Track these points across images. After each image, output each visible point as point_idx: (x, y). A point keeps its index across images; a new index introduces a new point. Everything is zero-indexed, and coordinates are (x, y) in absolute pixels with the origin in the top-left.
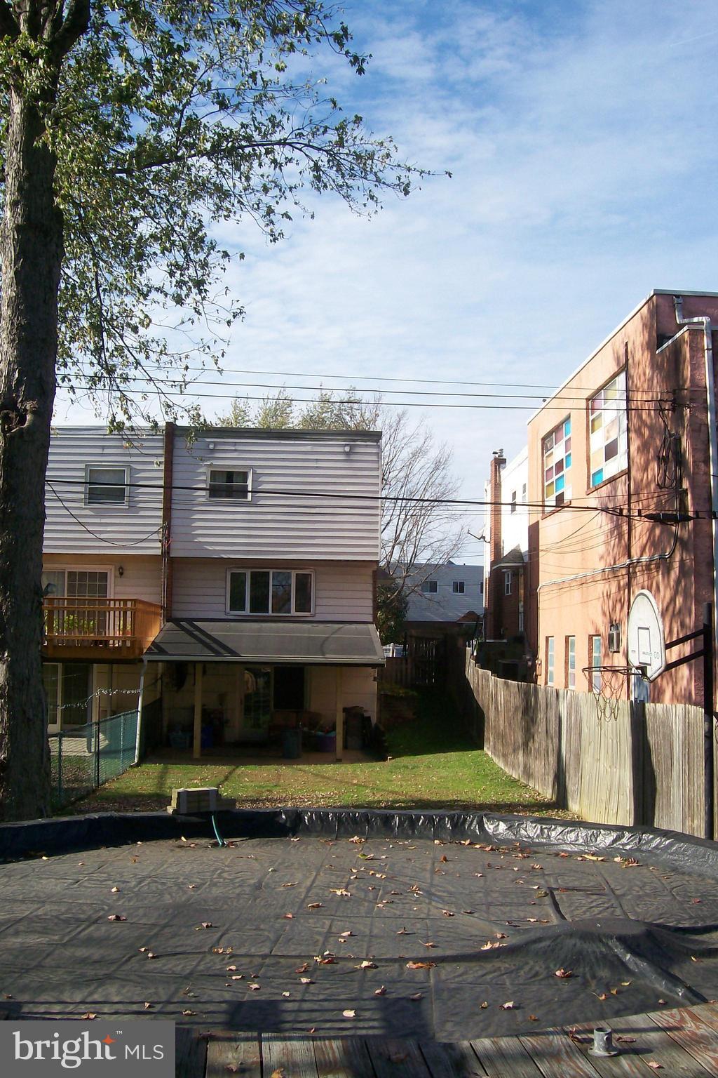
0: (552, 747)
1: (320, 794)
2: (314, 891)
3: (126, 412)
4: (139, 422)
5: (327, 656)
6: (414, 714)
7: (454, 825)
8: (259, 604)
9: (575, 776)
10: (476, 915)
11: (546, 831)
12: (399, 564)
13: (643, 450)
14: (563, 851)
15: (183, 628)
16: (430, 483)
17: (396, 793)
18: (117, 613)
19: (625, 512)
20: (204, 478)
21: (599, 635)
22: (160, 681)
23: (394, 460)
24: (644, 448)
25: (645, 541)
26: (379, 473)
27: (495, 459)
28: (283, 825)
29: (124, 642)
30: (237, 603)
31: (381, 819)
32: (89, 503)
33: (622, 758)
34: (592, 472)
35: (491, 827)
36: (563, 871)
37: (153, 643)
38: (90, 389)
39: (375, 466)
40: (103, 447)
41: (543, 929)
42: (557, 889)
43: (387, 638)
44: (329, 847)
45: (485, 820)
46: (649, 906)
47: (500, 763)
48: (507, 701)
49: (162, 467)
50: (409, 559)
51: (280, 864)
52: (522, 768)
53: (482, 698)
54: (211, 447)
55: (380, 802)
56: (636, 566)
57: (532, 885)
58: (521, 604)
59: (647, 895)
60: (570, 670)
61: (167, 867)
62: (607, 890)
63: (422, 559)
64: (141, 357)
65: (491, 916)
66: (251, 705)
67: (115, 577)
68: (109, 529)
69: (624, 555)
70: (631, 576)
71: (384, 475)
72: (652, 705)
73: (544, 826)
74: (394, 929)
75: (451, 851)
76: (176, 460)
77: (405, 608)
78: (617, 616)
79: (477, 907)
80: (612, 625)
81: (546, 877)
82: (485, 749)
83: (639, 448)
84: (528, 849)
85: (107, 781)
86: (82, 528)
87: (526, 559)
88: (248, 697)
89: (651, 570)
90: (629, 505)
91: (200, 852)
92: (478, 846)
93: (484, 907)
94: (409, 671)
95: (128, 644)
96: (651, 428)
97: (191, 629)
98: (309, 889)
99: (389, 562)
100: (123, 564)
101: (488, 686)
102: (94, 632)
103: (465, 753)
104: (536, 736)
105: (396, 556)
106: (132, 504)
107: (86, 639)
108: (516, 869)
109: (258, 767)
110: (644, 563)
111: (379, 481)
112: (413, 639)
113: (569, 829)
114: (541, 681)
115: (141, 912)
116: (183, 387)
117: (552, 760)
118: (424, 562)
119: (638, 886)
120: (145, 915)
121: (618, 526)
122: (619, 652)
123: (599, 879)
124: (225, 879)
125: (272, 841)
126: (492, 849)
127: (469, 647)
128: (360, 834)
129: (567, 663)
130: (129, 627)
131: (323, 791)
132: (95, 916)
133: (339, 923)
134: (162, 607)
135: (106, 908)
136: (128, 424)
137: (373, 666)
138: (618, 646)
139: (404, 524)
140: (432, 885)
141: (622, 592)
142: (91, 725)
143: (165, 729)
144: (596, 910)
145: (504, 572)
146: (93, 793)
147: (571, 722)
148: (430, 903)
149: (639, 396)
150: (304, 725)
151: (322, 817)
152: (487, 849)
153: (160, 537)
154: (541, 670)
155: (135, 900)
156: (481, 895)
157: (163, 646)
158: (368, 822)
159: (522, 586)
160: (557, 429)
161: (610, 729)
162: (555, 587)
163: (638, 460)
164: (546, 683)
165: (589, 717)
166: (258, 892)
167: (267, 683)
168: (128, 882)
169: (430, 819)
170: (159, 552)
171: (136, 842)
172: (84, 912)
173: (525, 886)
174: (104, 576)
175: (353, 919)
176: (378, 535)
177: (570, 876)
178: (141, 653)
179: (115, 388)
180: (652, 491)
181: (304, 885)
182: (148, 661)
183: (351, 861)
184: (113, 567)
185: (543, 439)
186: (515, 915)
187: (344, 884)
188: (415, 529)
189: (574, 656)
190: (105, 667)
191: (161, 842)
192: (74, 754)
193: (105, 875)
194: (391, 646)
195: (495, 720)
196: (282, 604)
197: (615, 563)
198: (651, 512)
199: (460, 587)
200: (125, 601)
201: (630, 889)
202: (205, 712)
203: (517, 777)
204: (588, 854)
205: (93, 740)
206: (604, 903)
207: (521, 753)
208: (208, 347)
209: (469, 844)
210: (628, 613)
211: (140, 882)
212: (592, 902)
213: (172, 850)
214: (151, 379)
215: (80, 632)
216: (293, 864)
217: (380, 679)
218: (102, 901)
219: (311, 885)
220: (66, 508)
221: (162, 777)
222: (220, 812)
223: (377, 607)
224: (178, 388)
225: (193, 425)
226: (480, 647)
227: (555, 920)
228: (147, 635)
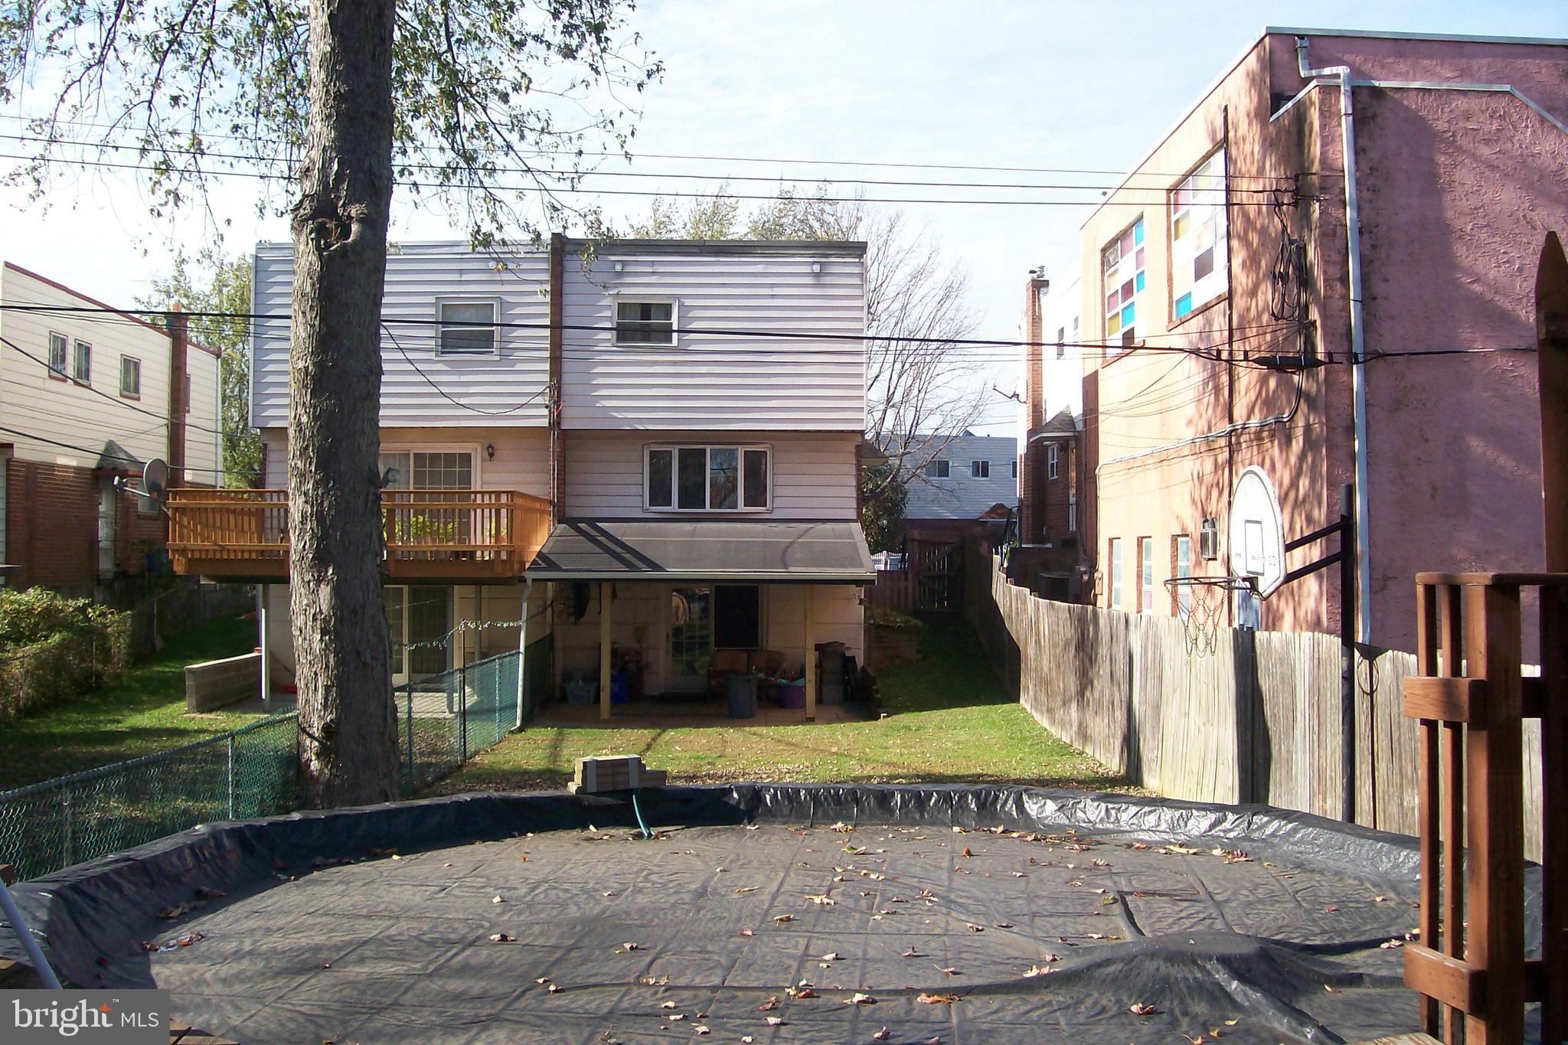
0: (1119, 696)
1: (784, 768)
2: (782, 898)
3: (494, 218)
4: (514, 233)
5: (792, 569)
6: (919, 652)
7: (981, 806)
8: (692, 496)
9: (1154, 738)
10: (1015, 929)
11: (1113, 812)
12: (892, 438)
13: (1251, 266)
14: (1138, 841)
15: (581, 532)
16: (938, 318)
17: (894, 765)
18: (487, 511)
19: (1225, 355)
20: (608, 313)
21: (1187, 535)
22: (549, 610)
23: (884, 285)
24: (1252, 262)
25: (1253, 398)
26: (864, 303)
27: (1033, 281)
28: (736, 807)
29: (498, 553)
30: (659, 494)
31: (876, 798)
32: (442, 353)
33: (1222, 713)
34: (1175, 298)
35: (1035, 807)
36: (1139, 869)
37: (540, 554)
38: (441, 185)
39: (858, 292)
40: (461, 272)
41: (1113, 947)
42: (1131, 893)
43: (876, 543)
44: (801, 838)
45: (1025, 797)
46: (1262, 916)
47: (1043, 721)
48: (1054, 631)
49: (548, 299)
50: (908, 428)
51: (732, 862)
52: (1075, 728)
53: (1017, 629)
54: (618, 268)
55: (870, 777)
56: (1241, 434)
57: (1095, 888)
58: (1073, 491)
59: (1261, 901)
60: (1145, 587)
61: (571, 868)
62: (1203, 895)
63: (926, 429)
64: (513, 138)
65: (1036, 930)
66: (682, 642)
67: (483, 460)
68: (472, 390)
69: (1223, 417)
70: (1233, 449)
71: (869, 307)
72: (1266, 634)
73: (1110, 806)
74: (899, 950)
75: (978, 842)
76: (567, 289)
77: (903, 499)
78: (1212, 507)
79: (1017, 918)
80: (1206, 521)
81: (1114, 877)
82: (1022, 701)
83: (1244, 262)
84: (1087, 838)
85: (477, 753)
86: (434, 390)
87: (1080, 427)
88: (677, 631)
89: (1262, 439)
90: (1231, 345)
91: (615, 847)
92: (1015, 835)
93: (1026, 919)
94: (910, 590)
95: (504, 556)
96: (1263, 232)
97: (594, 533)
98: (775, 896)
99: (878, 434)
100: (493, 441)
101: (1026, 610)
102: (453, 539)
103: (992, 707)
104: (1095, 682)
105: (889, 424)
106: (504, 352)
107: (441, 549)
108: (1071, 866)
109: (694, 730)
110: (1253, 430)
111: (864, 314)
112: (916, 543)
113: (1147, 809)
114: (1102, 602)
115: (536, 929)
116: (576, 180)
117: (1120, 715)
118: (930, 432)
119: (1247, 888)
120: (542, 933)
121: (1214, 376)
122: (1215, 559)
123: (1191, 879)
124: (654, 883)
125: (719, 830)
126: (1036, 839)
127: (997, 553)
128: (846, 818)
129: (1139, 576)
130: (504, 532)
131: (788, 763)
132: (472, 936)
133: (820, 942)
134: (551, 502)
135: (486, 924)
136: (498, 236)
137: (858, 582)
138: (1215, 552)
139: (900, 377)
140: (950, 889)
141: (1220, 472)
142: (453, 673)
143: (559, 679)
144: (1187, 923)
145: (1047, 446)
146: (456, 770)
147: (1146, 661)
148: (948, 914)
149: (1244, 184)
150: (759, 670)
151: (790, 795)
152: (1029, 838)
153: (546, 400)
154: (1102, 587)
155: (527, 913)
156: (1021, 902)
157: (553, 558)
158: (857, 801)
159: (1073, 468)
160: (1123, 235)
161: (1203, 670)
162: (1122, 466)
163: (1242, 280)
164: (1110, 606)
165: (1173, 651)
166: (701, 900)
167: (704, 611)
168: (515, 889)
169: (946, 797)
170: (545, 422)
171: (525, 834)
172: (455, 930)
173: (1085, 889)
174: (466, 459)
175: (840, 937)
176: (863, 393)
177: (1148, 876)
178: (522, 568)
179: (477, 184)
180: (1265, 324)
181: (767, 891)
182: (534, 580)
183: (833, 857)
184: (478, 446)
185: (1104, 250)
186: (1071, 929)
187: (825, 889)
188: (917, 385)
189: (1150, 567)
190: (470, 590)
191: (562, 834)
192: (429, 715)
193: (483, 880)
194: (882, 556)
195: (1036, 660)
196: (724, 494)
197: (1209, 430)
198: (1263, 354)
199: (982, 469)
200: (498, 494)
201: (1235, 893)
202: (614, 653)
203: (1068, 742)
204: (1174, 844)
205: (456, 695)
206: (1198, 913)
207: (1074, 706)
208: (611, 122)
209: (1002, 832)
210: (1230, 503)
211: (533, 889)
212: (1181, 911)
213: (577, 845)
214: (529, 170)
215: (434, 541)
216: (750, 862)
217: (869, 602)
218: (479, 914)
219: (778, 891)
220: (410, 361)
221: (556, 747)
222: (645, 790)
223: (862, 500)
224: (569, 182)
225: (592, 237)
226: (1014, 553)
227: (1128, 935)
228: (529, 544)
